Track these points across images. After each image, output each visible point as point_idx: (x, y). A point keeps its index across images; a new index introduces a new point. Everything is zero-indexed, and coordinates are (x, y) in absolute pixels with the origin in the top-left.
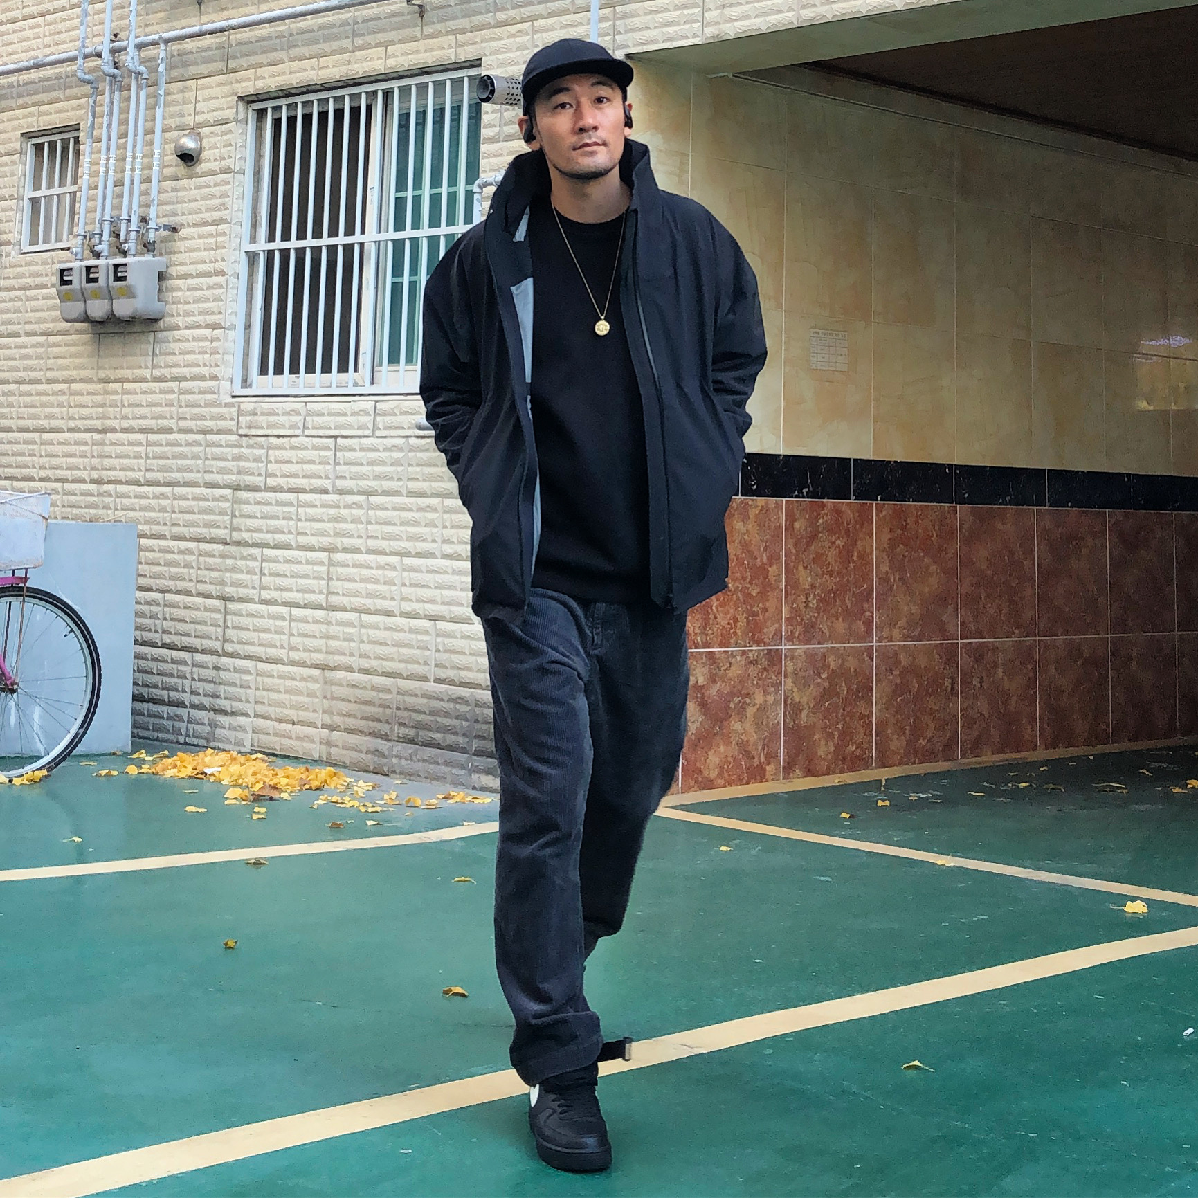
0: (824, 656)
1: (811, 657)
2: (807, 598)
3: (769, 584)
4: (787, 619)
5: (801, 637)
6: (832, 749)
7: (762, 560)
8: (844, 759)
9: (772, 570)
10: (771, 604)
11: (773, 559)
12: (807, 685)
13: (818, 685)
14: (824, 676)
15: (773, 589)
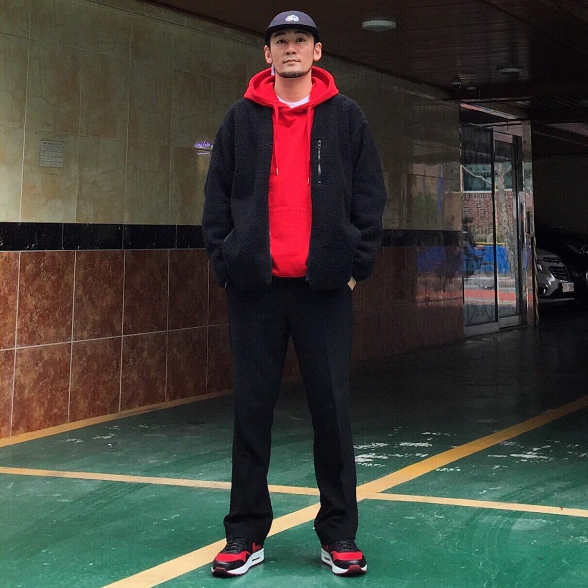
0: (41, 352)
1: (33, 353)
2: (31, 315)
3: (8, 307)
4: (19, 330)
5: (27, 341)
6: (43, 413)
7: (4, 292)
8: (50, 418)
9: (11, 298)
10: (9, 320)
11: (12, 290)
12: (29, 371)
13: (36, 371)
14: (40, 365)
15: (12, 310)
